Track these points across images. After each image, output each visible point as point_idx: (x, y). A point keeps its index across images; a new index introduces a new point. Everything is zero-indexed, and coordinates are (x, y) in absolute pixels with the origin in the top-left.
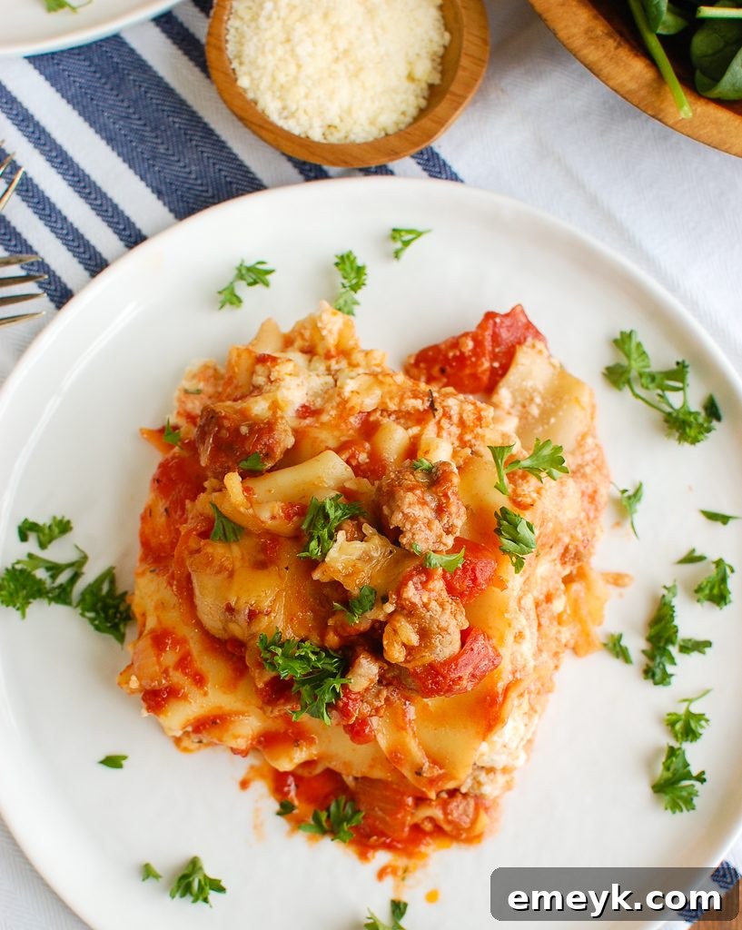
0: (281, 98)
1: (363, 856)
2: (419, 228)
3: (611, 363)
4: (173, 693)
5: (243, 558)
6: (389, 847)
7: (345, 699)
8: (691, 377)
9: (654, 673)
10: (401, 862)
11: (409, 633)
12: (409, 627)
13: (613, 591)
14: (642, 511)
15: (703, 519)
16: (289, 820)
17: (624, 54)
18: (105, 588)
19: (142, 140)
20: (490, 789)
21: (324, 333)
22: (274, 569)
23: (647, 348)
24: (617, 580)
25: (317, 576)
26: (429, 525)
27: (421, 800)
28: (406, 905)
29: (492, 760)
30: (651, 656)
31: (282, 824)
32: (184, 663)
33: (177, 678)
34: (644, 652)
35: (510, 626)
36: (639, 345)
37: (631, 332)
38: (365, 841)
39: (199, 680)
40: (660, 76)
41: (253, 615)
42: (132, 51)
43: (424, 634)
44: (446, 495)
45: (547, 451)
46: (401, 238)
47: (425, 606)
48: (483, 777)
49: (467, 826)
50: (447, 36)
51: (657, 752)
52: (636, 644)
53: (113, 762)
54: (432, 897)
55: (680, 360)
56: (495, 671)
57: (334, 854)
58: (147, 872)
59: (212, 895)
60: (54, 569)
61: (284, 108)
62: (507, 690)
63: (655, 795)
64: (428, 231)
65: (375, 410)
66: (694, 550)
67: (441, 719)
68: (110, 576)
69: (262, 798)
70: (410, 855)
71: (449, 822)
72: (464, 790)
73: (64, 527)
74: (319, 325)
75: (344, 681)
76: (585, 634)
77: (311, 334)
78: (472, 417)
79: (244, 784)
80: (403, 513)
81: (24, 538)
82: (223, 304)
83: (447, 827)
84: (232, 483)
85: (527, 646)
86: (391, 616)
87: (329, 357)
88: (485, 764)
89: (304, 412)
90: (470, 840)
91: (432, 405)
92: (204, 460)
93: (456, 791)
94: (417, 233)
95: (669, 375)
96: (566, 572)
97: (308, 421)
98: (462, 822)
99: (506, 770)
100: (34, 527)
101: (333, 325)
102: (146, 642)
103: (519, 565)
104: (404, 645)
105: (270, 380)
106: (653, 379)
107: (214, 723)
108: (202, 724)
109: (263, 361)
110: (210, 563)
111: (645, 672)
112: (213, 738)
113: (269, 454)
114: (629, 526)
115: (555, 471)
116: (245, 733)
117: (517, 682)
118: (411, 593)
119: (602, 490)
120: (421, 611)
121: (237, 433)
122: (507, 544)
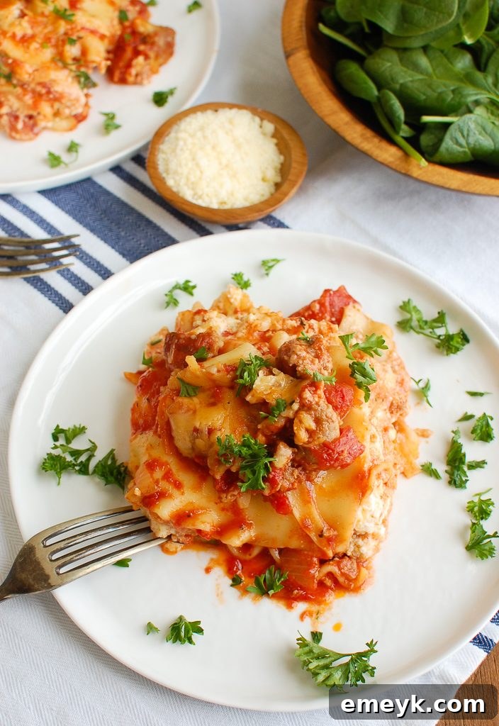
0: (193, 189)
1: (289, 606)
2: (278, 258)
3: (399, 319)
4: (162, 495)
5: (201, 403)
6: (304, 598)
7: (273, 473)
8: (448, 320)
9: (456, 482)
10: (315, 608)
11: (308, 421)
12: (309, 416)
13: (423, 440)
14: (431, 395)
15: (469, 397)
16: (239, 589)
17: (384, 145)
18: (109, 462)
19: (111, 230)
20: (367, 548)
21: (232, 300)
22: (220, 405)
23: (419, 307)
24: (424, 434)
25: (249, 398)
26: (312, 362)
27: (323, 562)
28: (321, 634)
29: (365, 526)
30: (451, 474)
31: (234, 592)
32: (168, 476)
33: (164, 485)
34: (446, 471)
35: (367, 429)
36: (415, 307)
37: (409, 300)
38: (289, 594)
39: (178, 486)
40: (407, 155)
41: (210, 431)
42: (100, 187)
43: (318, 421)
44: (320, 349)
45: (374, 339)
46: (267, 266)
47: (317, 404)
48: (360, 542)
49: (354, 577)
50: (282, 158)
51: (466, 528)
52: (441, 468)
53: (122, 563)
54: (337, 627)
55: (440, 311)
56: (362, 456)
57: (270, 608)
58: (150, 628)
59: (195, 636)
60: (76, 453)
61: (195, 194)
62: (370, 470)
63: (468, 553)
64: (284, 260)
65: (268, 331)
66: (466, 413)
67: (332, 493)
68: (111, 454)
69: (220, 576)
70: (319, 603)
71: (343, 574)
72: (349, 554)
73: (79, 431)
74: (229, 296)
75: (271, 459)
76: (410, 463)
77: (224, 306)
78: (326, 328)
79: (208, 570)
80: (297, 354)
81: (55, 438)
82: (168, 304)
83: (341, 580)
84: (191, 360)
85: (378, 445)
86: (297, 412)
87: (236, 312)
88: (361, 530)
89: (227, 334)
90: (357, 589)
91: (302, 323)
92: (170, 359)
93: (345, 555)
94: (277, 261)
95: (435, 321)
96: (394, 420)
97: (230, 337)
98: (351, 574)
99: (374, 536)
100: (62, 431)
101: (237, 296)
102: (142, 467)
103: (367, 397)
104: (307, 430)
105: (204, 321)
106: (426, 322)
107: (189, 516)
108: (181, 518)
109: (199, 312)
110: (181, 407)
111: (450, 483)
112: (189, 525)
113: (210, 348)
114: (425, 403)
115: (380, 350)
116: (208, 521)
117: (376, 466)
118: (308, 395)
119: (407, 379)
120: (315, 406)
121: (189, 340)
122: (359, 378)
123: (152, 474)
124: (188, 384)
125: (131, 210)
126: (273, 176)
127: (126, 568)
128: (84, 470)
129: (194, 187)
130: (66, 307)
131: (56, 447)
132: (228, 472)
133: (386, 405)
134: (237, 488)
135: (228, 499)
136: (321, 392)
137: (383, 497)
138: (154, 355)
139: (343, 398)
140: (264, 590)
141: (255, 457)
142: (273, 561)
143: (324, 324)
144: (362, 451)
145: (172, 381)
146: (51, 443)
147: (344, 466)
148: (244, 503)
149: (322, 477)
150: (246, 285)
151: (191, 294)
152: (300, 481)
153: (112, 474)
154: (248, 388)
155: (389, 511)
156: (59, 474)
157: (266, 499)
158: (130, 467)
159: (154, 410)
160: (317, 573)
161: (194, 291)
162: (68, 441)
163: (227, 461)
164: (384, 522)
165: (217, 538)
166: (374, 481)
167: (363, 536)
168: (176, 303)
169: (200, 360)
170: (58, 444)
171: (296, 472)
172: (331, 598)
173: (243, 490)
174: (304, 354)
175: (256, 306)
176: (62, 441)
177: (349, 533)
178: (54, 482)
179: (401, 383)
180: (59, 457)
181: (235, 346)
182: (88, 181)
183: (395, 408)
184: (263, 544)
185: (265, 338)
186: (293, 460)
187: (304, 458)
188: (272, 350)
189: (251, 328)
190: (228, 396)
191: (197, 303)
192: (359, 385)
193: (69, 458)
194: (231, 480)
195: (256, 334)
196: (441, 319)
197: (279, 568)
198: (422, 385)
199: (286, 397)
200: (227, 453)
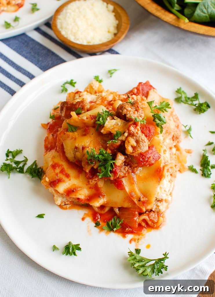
0: (74, 36)
1: (124, 236)
2: (116, 68)
3: (176, 97)
4: (60, 181)
5: (78, 135)
6: (132, 232)
7: (115, 168)
8: (199, 97)
9: (205, 174)
10: (137, 237)
11: (133, 142)
12: (133, 139)
13: (188, 155)
15: (210, 134)
16: (99, 228)
17: (167, 13)
18: (34, 167)
19: (35, 57)
20: (162, 207)
21: (94, 87)
22: (88, 135)
23: (185, 91)
24: (189, 152)
25: (102, 131)
26: (134, 113)
27: (141, 214)
28: (140, 250)
29: (161, 196)
30: (203, 171)
31: (97, 230)
32: (62, 171)
33: (61, 176)
34: (201, 170)
35: (162, 147)
36: (183, 91)
37: (180, 88)
38: (124, 230)
39: (68, 176)
40: (178, 18)
41: (83, 148)
42: (30, 38)
43: (137, 142)
44: (138, 107)
45: (164, 104)
46: (110, 73)
47: (137, 133)
48: (159, 204)
49: (156, 221)
50: (117, 22)
51: (211, 197)
52: (198, 168)
53: (41, 216)
54: (148, 246)
55: (195, 93)
56: (159, 160)
57: (115, 237)
58: (55, 248)
59: (77, 252)
60: (17, 163)
61: (75, 38)
62: (164, 167)
63: (212, 209)
64: (118, 70)
65: (112, 101)
66: (210, 142)
67: (145, 179)
68: (35, 163)
69: (89, 222)
70: (139, 234)
71: (151, 220)
72: (153, 210)
73: (19, 152)
74: (92, 85)
75: (114, 161)
76: (182, 166)
77: (90, 90)
78: (140, 99)
79: (83, 219)
80: (126, 109)
81: (7, 155)
82: (63, 91)
83: (150, 223)
84: (73, 114)
85: (168, 155)
86: (127, 137)
87: (96, 93)
88: (159, 198)
89: (91, 102)
90: (158, 228)
91: (128, 97)
92: (63, 115)
93: (151, 210)
94: (115, 70)
95: (193, 98)
96: (174, 144)
97: (93, 104)
98: (154, 220)
99: (166, 201)
100: (11, 152)
101: (96, 85)
102: (50, 167)
103: (161, 131)
104: (132, 146)
105: (80, 96)
106: (189, 98)
107: (73, 191)
108: (69, 192)
109: (77, 92)
110: (68, 137)
111: (202, 175)
112: (73, 196)
113: (83, 108)
114: (189, 137)
115: (167, 109)
116: (83, 194)
117: (166, 165)
118: (132, 128)
119: (180, 125)
120: (136, 134)
121: (72, 104)
122: (158, 121)
123: (54, 170)
124: (72, 126)
125: (45, 48)
126: (113, 30)
127: (42, 219)
128: (21, 171)
129: (75, 35)
130: (12, 93)
131: (7, 160)
132: (92, 168)
133: (170, 137)
134: (97, 176)
135: (93, 182)
136: (139, 127)
137: (170, 181)
138: (55, 114)
139: (150, 131)
140: (111, 229)
141: (106, 161)
142: (115, 214)
143: (139, 97)
144: (159, 158)
145: (64, 124)
146: (5, 157)
147: (151, 165)
148: (101, 184)
149: (140, 171)
150: (100, 81)
151: (74, 86)
152: (129, 173)
153: (35, 172)
154: (102, 126)
155: (173, 189)
156: (9, 172)
157: (111, 182)
158: (44, 169)
159: (55, 140)
160: (137, 219)
161: (75, 85)
162: (14, 157)
163: (92, 163)
164: (171, 194)
165: (87, 203)
166: (165, 173)
167: (160, 201)
168: (66, 90)
169: (78, 114)
170: (8, 158)
171: (127, 168)
172: (145, 232)
173: (100, 177)
174: (129, 109)
175: (106, 89)
176: (10, 157)
177: (154, 199)
178: (7, 177)
179: (178, 127)
180: (9, 165)
181: (95, 107)
182: (24, 34)
183: (175, 138)
184: (111, 205)
185: (110, 104)
186: (125, 162)
187: (130, 161)
188: (113, 109)
189: (103, 99)
190: (92, 131)
191: (77, 89)
192: (158, 125)
193: (14, 165)
194: (94, 172)
195: (106, 102)
196: (196, 97)
197: (119, 217)
198: (187, 128)
199: (121, 130)
200: (92, 159)
